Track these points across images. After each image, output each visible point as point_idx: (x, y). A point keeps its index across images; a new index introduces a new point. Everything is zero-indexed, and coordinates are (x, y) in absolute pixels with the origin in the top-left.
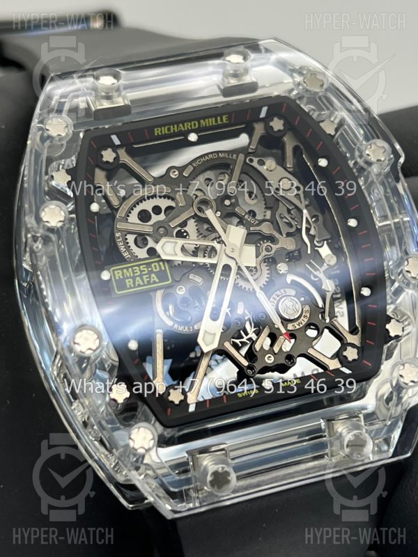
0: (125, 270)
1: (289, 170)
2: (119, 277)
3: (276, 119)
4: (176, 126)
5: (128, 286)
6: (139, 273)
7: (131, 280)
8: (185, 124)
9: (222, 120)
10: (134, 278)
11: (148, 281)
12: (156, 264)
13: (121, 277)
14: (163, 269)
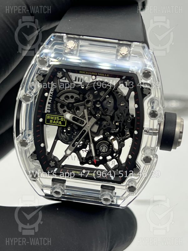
0: (51, 117)
2: (48, 118)
6: (56, 119)
7: (52, 121)
10: (53, 120)
11: (57, 123)
12: (63, 118)
14: (64, 121)
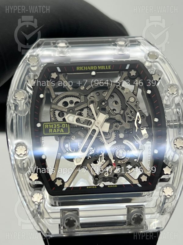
0: (50, 125)
1: (135, 94)
2: (47, 127)
3: (133, 70)
4: (86, 67)
5: (50, 132)
6: (56, 127)
8: (91, 67)
9: (108, 67)
10: (53, 129)
11: (59, 131)
13: (48, 128)
14: (67, 127)
